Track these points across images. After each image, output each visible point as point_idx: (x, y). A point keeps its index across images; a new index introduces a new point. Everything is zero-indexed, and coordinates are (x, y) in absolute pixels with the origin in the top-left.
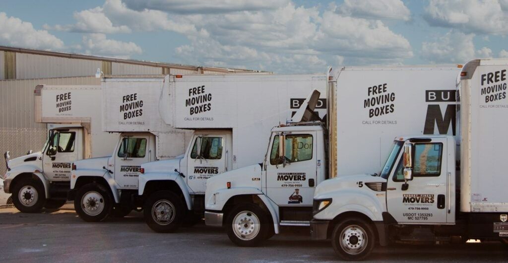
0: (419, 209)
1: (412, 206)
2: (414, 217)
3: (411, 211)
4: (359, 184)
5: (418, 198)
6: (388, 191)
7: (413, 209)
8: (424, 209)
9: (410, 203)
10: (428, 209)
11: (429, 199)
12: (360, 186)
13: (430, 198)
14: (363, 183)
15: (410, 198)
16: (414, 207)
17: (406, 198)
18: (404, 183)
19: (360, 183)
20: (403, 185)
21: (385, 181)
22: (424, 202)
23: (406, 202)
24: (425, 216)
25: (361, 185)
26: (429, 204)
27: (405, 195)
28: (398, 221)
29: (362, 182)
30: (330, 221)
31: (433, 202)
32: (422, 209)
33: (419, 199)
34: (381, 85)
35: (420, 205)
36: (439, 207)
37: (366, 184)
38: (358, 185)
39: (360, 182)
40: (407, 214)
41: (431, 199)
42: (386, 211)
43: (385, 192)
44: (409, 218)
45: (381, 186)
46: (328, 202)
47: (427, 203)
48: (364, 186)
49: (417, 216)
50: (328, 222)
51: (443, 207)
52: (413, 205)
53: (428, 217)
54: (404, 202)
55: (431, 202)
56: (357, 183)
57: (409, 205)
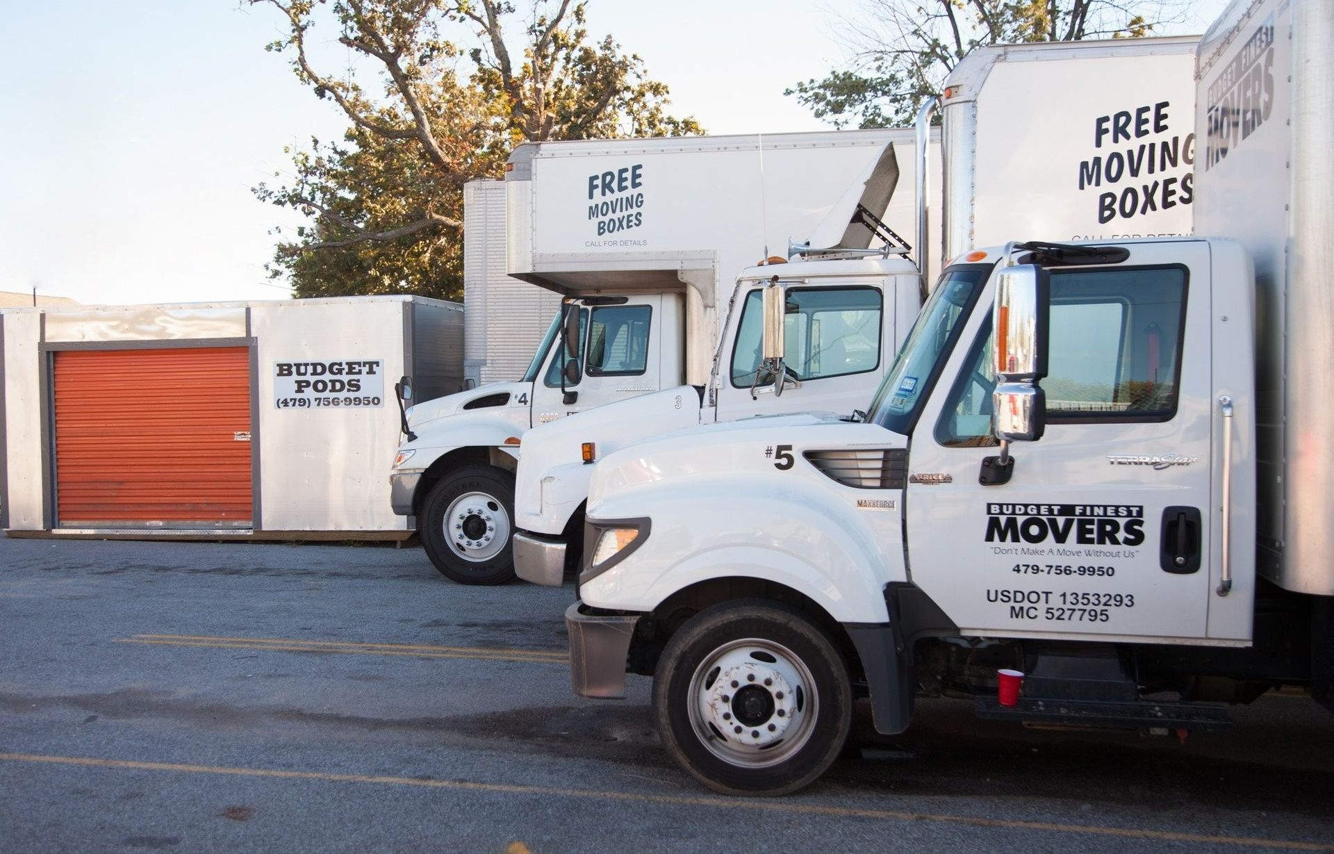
0: (1067, 571)
1: (1031, 560)
2: (1042, 606)
3: (1027, 582)
4: (779, 456)
5: (1061, 521)
6: (911, 487)
7: (1036, 569)
8: (1092, 571)
9: (1023, 543)
10: (1110, 572)
11: (1116, 527)
12: (779, 466)
13: (1122, 522)
14: (796, 454)
15: (1020, 520)
16: (1041, 562)
17: (1003, 519)
18: (995, 452)
19: (783, 451)
20: (989, 462)
21: (897, 441)
22: (1091, 541)
23: (1003, 539)
24: (1098, 608)
25: (784, 461)
26: (1115, 548)
27: (995, 509)
28: (959, 624)
29: (789, 448)
30: (644, 617)
31: (1138, 538)
32: (1082, 571)
33: (1068, 525)
34: (1147, 109)
35: (1073, 552)
36: (1169, 565)
37: (811, 456)
38: (773, 460)
39: (780, 448)
40: (1005, 595)
41: (1129, 527)
42: (902, 578)
43: (894, 495)
44: (1015, 613)
45: (879, 465)
46: (632, 534)
47: (1108, 546)
48: (801, 463)
49: (1056, 602)
50: (634, 620)
51: (1192, 566)
52: (1035, 552)
53: (1112, 611)
54: (989, 538)
55: (1127, 541)
56: (769, 452)
57: (1020, 551)
